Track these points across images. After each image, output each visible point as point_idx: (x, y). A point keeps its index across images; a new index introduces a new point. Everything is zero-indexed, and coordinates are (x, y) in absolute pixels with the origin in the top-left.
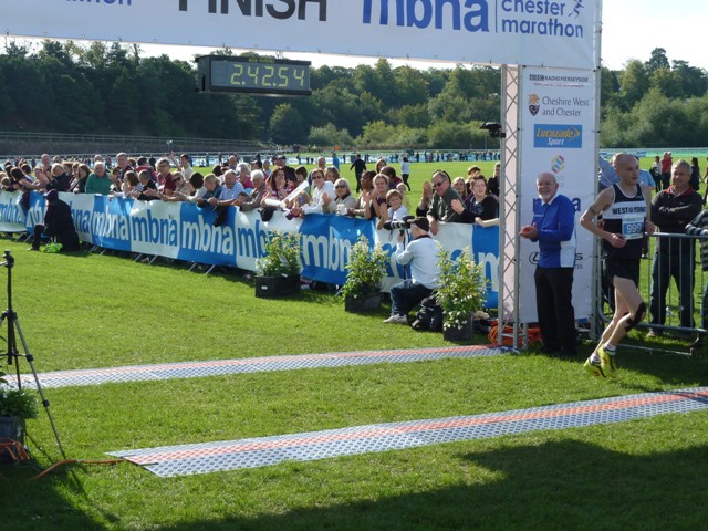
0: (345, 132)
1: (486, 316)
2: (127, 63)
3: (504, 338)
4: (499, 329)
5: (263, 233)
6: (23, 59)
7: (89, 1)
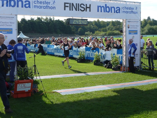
0: (91, 33)
1: (120, 66)
2: (52, 21)
3: (123, 70)
4: (123, 68)
5: (78, 51)
6: (33, 21)
7: (48, 9)
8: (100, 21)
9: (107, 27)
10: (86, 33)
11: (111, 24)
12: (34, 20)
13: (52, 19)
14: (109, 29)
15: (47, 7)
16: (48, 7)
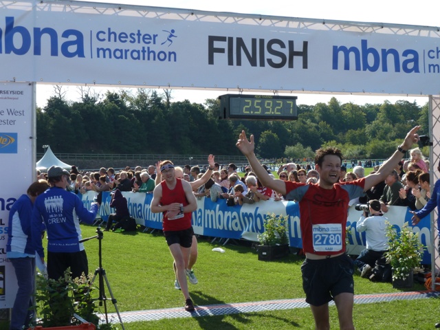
0: (309, 149)
2: (161, 106)
3: (436, 286)
4: (433, 279)
5: (259, 216)
6: (93, 106)
7: (149, 59)
8: (341, 104)
9: (367, 126)
10: (289, 149)
11: (381, 116)
12: (96, 103)
13: (160, 99)
14: (374, 134)
15: (146, 54)
16: (149, 53)
